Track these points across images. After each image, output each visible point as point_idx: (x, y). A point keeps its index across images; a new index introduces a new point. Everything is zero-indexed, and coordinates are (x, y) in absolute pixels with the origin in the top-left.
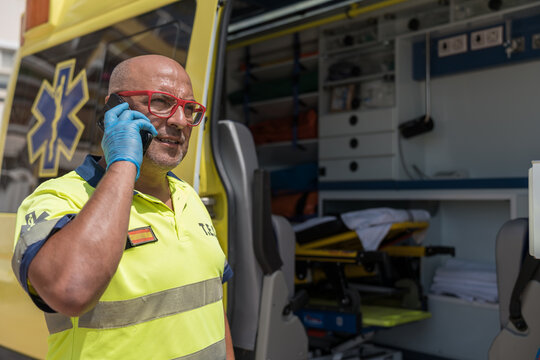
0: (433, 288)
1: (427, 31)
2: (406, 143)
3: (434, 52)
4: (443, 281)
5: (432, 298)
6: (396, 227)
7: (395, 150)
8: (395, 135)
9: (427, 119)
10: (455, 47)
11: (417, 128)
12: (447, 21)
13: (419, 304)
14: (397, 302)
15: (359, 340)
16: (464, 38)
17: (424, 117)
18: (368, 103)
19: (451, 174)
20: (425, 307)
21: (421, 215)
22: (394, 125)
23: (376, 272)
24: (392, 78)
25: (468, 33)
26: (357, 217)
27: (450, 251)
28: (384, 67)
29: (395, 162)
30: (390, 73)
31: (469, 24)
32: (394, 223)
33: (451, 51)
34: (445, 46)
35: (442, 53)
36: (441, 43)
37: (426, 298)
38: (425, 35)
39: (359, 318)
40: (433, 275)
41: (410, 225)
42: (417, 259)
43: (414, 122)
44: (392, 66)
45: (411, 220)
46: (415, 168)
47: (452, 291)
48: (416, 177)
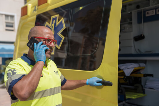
0: (146, 86)
1: (143, 9)
2: (136, 43)
3: (144, 15)
4: (149, 84)
5: (146, 89)
6: (135, 69)
7: (132, 45)
8: (133, 40)
9: (143, 35)
10: (151, 13)
11: (139, 38)
12: (149, 6)
13: (142, 91)
14: (135, 91)
15: (124, 102)
16: (154, 10)
17: (142, 35)
18: (123, 31)
19: (150, 52)
20: (144, 93)
21: (142, 65)
22: (132, 37)
23: (127, 82)
24: (131, 23)
25: (156, 9)
26: (123, 66)
27: (152, 75)
28: (128, 20)
29: (133, 48)
30: (131, 22)
31: (156, 6)
32: (135, 67)
33: (150, 15)
34: (148, 13)
35: (147, 15)
36: (147, 12)
37: (144, 89)
38: (142, 10)
39: (125, 96)
40: (146, 82)
41: (140, 68)
42: (141, 78)
43: (138, 36)
44: (131, 19)
45: (140, 66)
46: (139, 50)
47: (152, 87)
48: (139, 53)
